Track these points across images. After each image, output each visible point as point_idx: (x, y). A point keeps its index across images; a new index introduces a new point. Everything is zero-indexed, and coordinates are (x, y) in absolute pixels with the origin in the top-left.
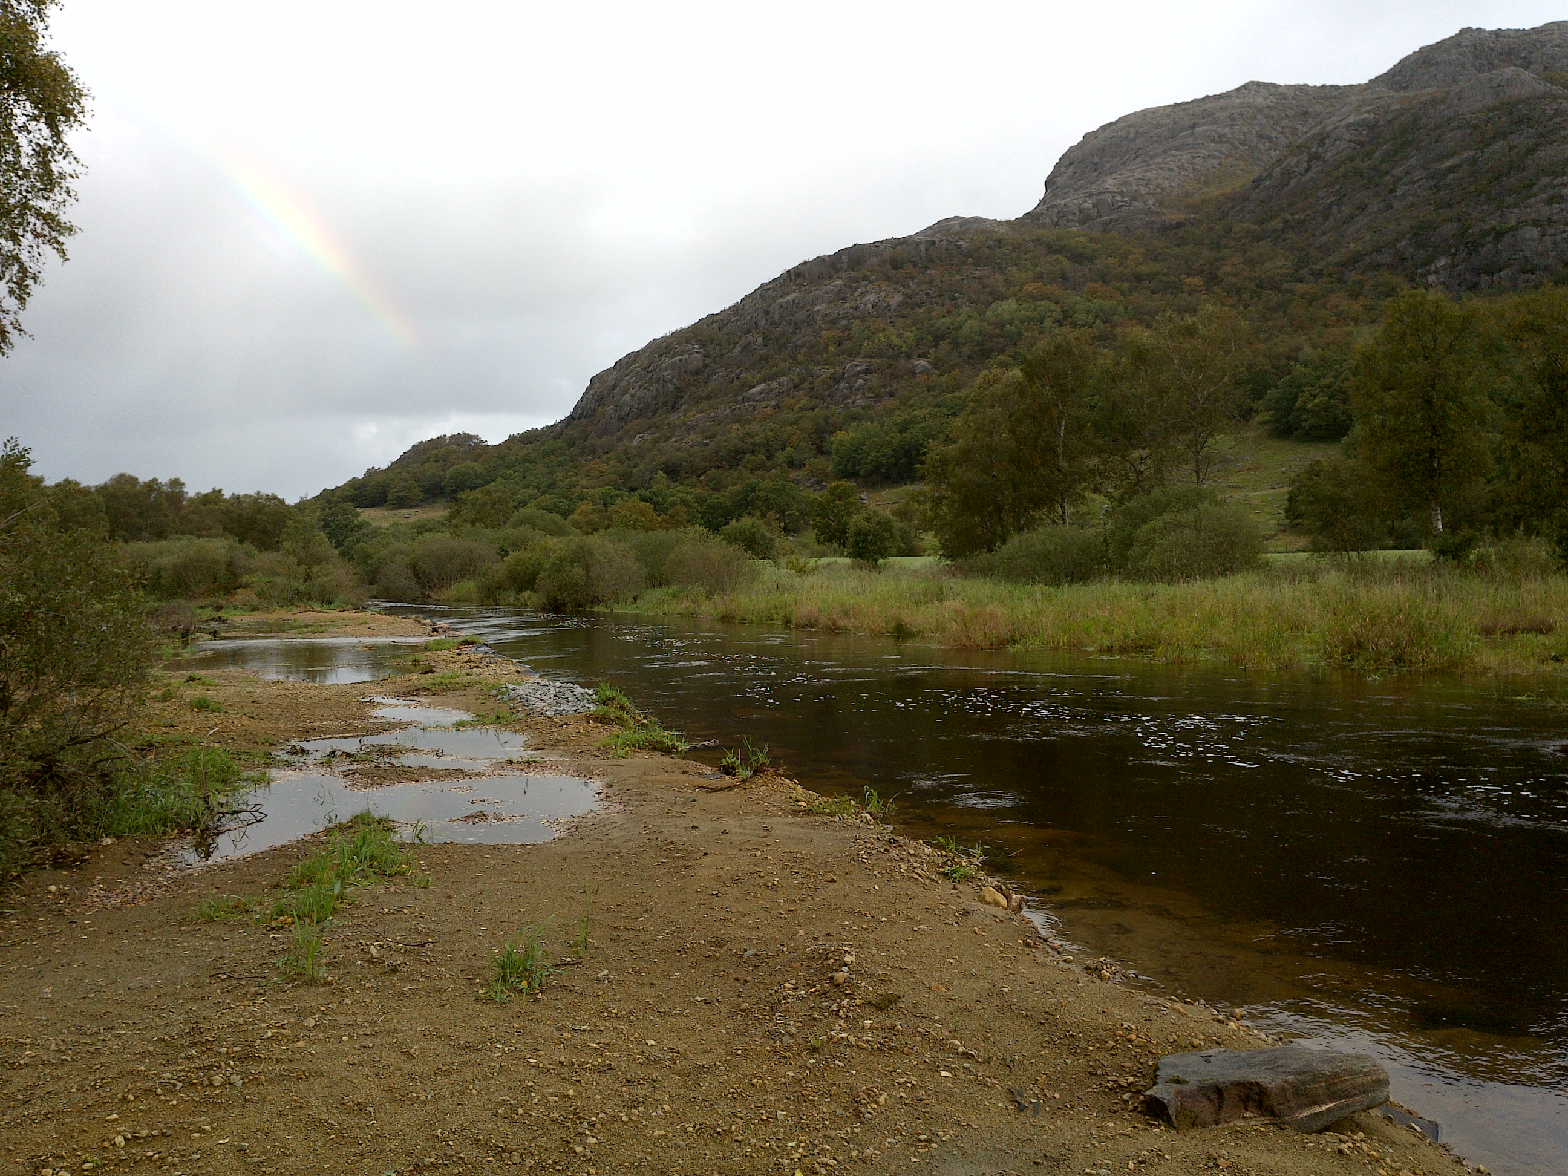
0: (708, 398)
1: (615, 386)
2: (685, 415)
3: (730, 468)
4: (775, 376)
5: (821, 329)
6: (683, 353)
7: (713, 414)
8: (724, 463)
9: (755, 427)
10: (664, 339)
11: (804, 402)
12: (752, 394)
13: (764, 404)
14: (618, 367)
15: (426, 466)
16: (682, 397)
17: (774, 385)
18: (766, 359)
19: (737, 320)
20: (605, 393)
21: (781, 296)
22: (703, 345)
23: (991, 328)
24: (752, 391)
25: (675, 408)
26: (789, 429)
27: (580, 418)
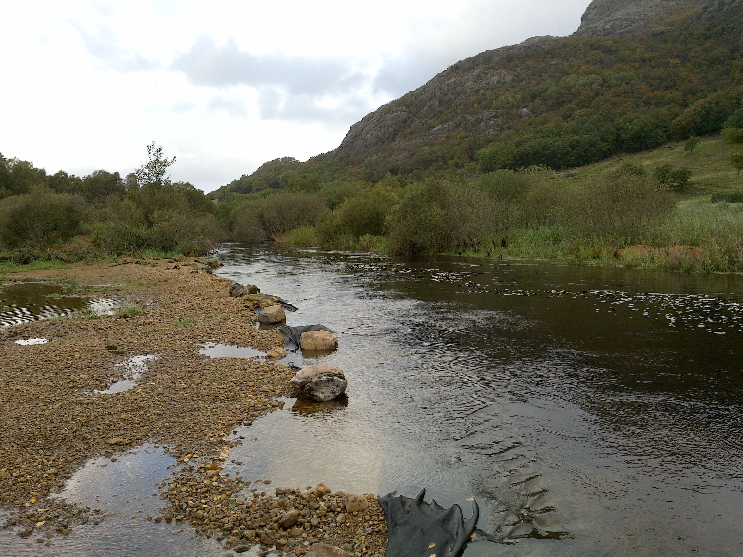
0: (411, 134)
1: (362, 130)
2: (399, 143)
3: (425, 169)
4: (447, 121)
5: (470, 95)
6: (397, 112)
7: (414, 142)
8: (421, 167)
9: (437, 148)
10: (387, 105)
11: (462, 134)
12: (434, 131)
13: (440, 136)
14: (364, 120)
15: (270, 173)
16: (397, 134)
17: (445, 126)
18: (441, 112)
19: (425, 93)
20: (358, 133)
21: (448, 80)
22: (407, 107)
23: (563, 90)
24: (434, 129)
25: (393, 140)
26: (455, 148)
27: (345, 147)
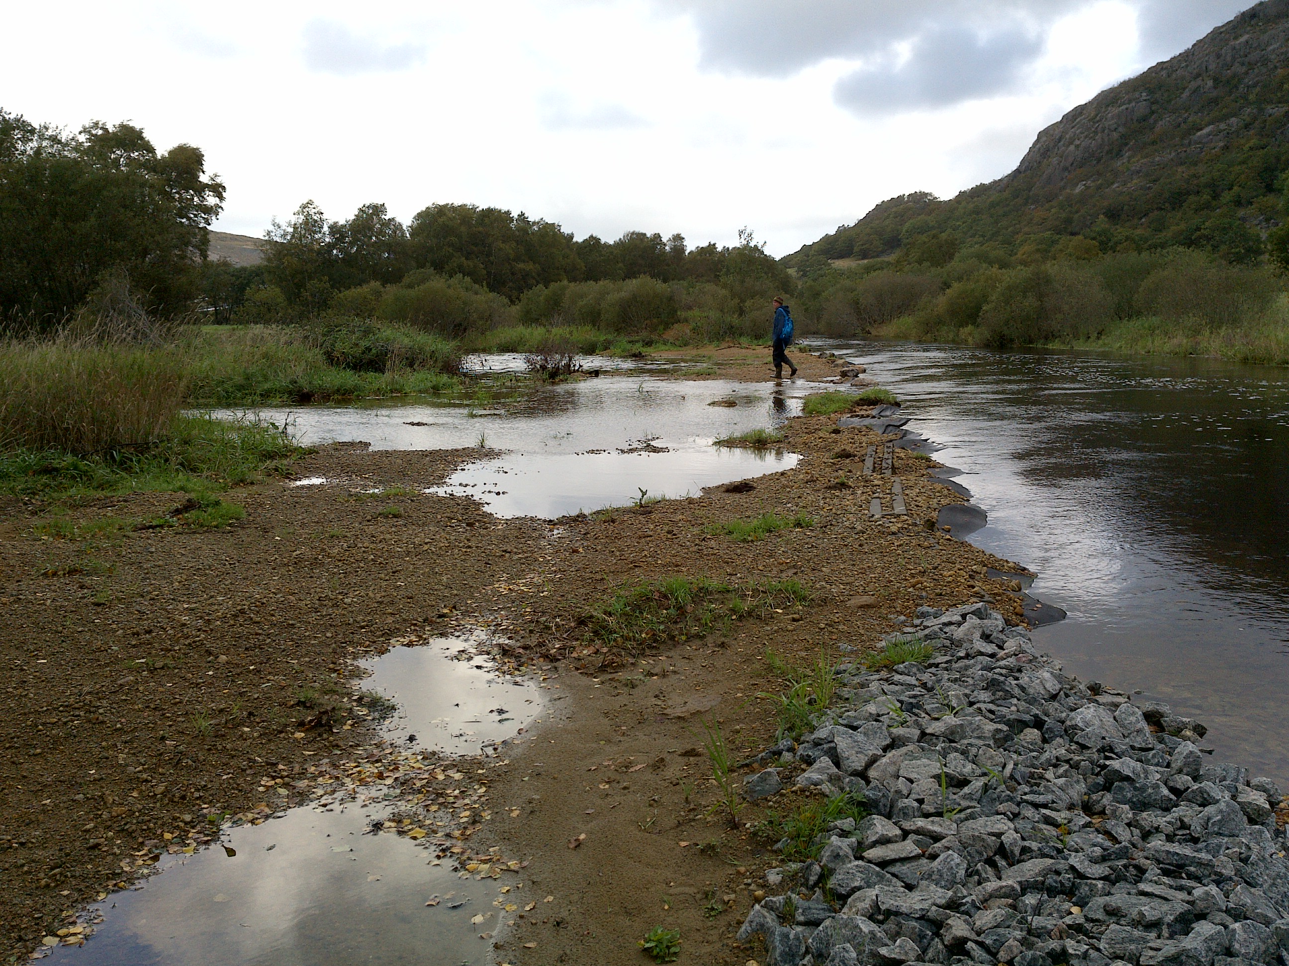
0: (1154, 143)
1: (1060, 140)
2: (1129, 161)
3: (1174, 209)
4: (1225, 118)
5: (1276, 67)
6: (1130, 101)
7: (1157, 159)
8: (1167, 205)
9: (1201, 169)
10: (1112, 90)
11: (1254, 142)
12: (1199, 137)
13: (1212, 145)
14: (1065, 120)
15: (887, 222)
16: (1126, 144)
17: (1222, 126)
18: (1215, 101)
19: (1187, 66)
20: (1051, 145)
21: (1236, 38)
22: (1151, 92)
24: (1199, 133)
25: (1119, 154)
26: (1237, 169)
27: (1025, 171)
